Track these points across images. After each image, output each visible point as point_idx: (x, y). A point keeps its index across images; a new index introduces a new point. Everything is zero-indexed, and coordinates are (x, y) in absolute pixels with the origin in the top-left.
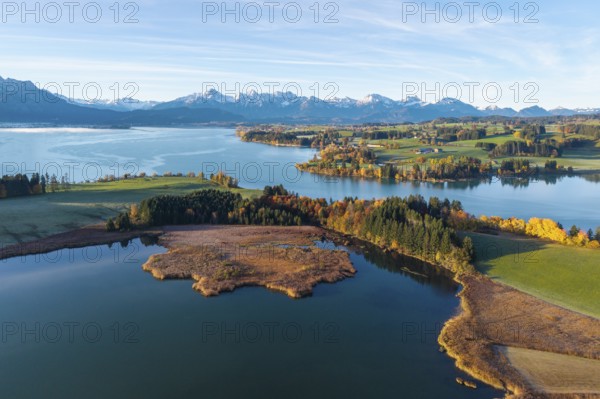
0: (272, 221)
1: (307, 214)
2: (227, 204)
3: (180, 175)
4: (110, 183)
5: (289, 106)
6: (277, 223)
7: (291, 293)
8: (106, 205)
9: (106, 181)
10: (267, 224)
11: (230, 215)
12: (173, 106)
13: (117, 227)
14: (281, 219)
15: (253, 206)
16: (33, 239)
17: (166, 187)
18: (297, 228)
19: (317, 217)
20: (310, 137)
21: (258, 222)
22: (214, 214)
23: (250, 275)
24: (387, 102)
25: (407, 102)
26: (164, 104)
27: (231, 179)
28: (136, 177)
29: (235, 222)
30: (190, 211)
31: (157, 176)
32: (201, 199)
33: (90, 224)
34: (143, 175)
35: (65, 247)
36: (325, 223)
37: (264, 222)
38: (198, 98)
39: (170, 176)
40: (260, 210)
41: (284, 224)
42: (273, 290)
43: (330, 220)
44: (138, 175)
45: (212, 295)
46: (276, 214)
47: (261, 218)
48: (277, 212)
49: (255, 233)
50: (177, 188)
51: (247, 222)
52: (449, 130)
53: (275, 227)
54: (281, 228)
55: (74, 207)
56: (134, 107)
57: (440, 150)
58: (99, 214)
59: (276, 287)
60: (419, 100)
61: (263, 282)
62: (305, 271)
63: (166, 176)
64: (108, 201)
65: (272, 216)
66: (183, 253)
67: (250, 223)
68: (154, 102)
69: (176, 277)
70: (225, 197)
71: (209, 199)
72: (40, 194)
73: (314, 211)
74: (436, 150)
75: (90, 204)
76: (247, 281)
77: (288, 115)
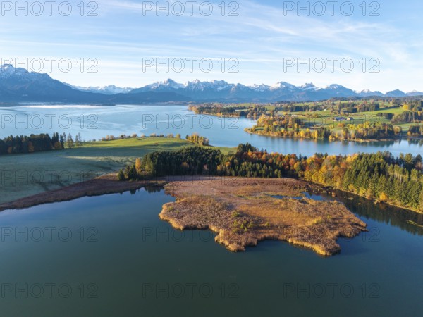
0: (255, 173)
1: (283, 167)
2: (213, 159)
3: (162, 136)
4: (112, 142)
5: (222, 91)
6: (259, 175)
7: (319, 250)
8: (113, 158)
9: (107, 140)
10: (251, 176)
11: (219, 168)
12: (143, 91)
13: (127, 177)
14: (264, 172)
15: (236, 161)
16: (57, 187)
17: (157, 145)
18: (279, 179)
19: (294, 170)
20: (245, 110)
21: (244, 174)
22: (205, 167)
23: (265, 228)
24: (291, 87)
25: (305, 87)
26: (137, 89)
27: (205, 139)
28: (130, 137)
29: (223, 173)
30: (185, 163)
31: (145, 136)
32: (191, 154)
33: (103, 175)
34: (135, 136)
35: (85, 195)
36: (303, 176)
37: (248, 175)
38: (160, 85)
39: (155, 136)
40: (243, 164)
41: (266, 176)
42: (297, 245)
43: (307, 173)
44: (131, 136)
45: (239, 251)
46: (258, 168)
47: (245, 171)
48: (258, 166)
49: (244, 184)
50: (165, 145)
51: (234, 174)
52: (348, 105)
53: (259, 179)
54: (264, 179)
55: (88, 160)
56: (117, 91)
57: (351, 118)
58: (109, 166)
59: (299, 243)
60: (314, 86)
61: (283, 237)
62: (317, 224)
63: (151, 137)
64: (114, 155)
65: (254, 169)
66: (191, 202)
67: (236, 175)
68: (130, 88)
69: (195, 228)
70: (210, 153)
71: (198, 154)
72: (60, 149)
73: (289, 165)
74: (348, 119)
75: (101, 158)
76: (267, 235)
77: (222, 97)
